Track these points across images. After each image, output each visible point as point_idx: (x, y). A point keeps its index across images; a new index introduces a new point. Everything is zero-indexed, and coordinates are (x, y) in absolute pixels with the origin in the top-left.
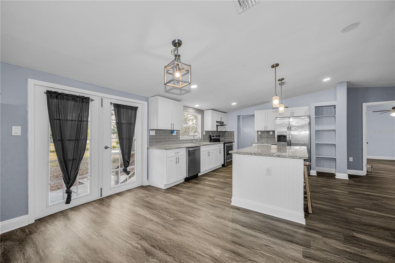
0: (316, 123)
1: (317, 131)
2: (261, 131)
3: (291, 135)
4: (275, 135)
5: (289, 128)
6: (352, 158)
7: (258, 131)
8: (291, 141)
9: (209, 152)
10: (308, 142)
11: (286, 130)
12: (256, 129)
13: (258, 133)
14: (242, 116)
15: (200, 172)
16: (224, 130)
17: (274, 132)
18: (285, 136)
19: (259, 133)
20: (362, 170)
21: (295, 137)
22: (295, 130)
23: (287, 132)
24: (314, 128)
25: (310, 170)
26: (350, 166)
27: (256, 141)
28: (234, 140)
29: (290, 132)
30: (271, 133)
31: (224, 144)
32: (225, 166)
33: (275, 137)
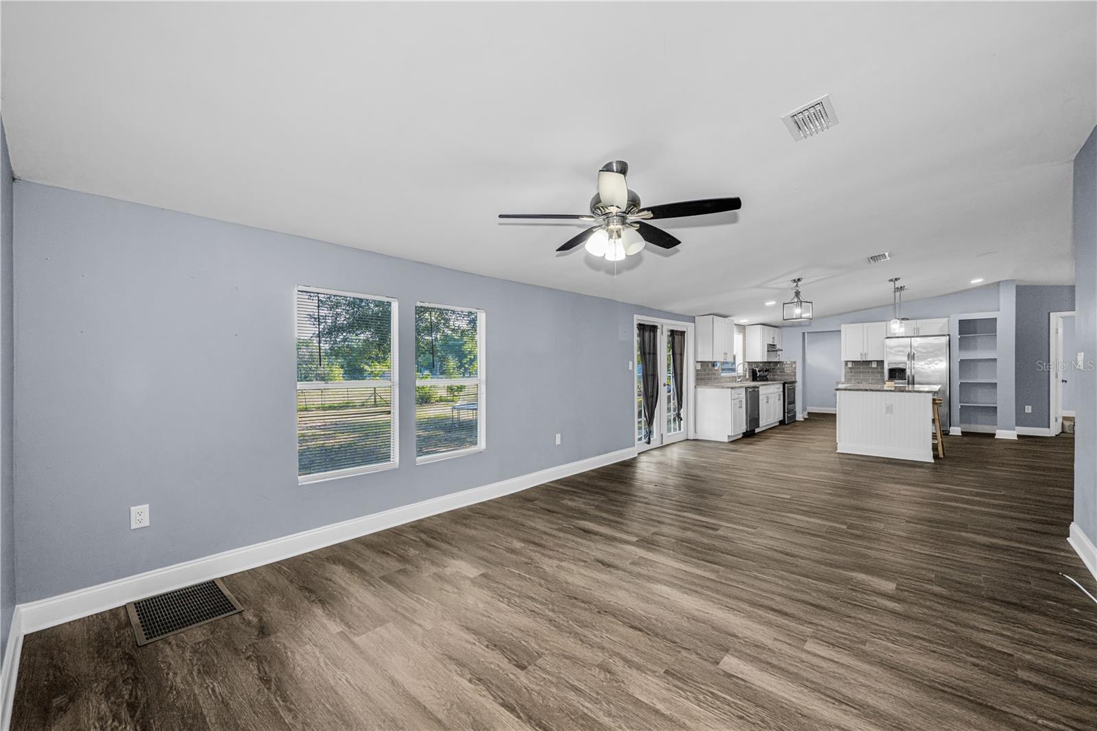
0: (961, 347)
1: (962, 362)
2: (877, 361)
3: (914, 368)
4: (883, 368)
5: (911, 357)
6: (1030, 407)
7: (846, 362)
8: (913, 377)
9: (767, 397)
10: (945, 379)
11: (905, 359)
12: (844, 359)
13: (846, 364)
14: (808, 333)
15: (758, 427)
16: (776, 360)
17: (881, 363)
18: (903, 371)
19: (850, 365)
20: (1049, 427)
21: (922, 371)
22: (923, 358)
23: (908, 362)
24: (958, 355)
25: (950, 426)
26: (1021, 420)
27: (843, 380)
28: (795, 379)
29: (913, 362)
30: (874, 365)
31: (784, 385)
32: (786, 423)
33: (883, 372)
